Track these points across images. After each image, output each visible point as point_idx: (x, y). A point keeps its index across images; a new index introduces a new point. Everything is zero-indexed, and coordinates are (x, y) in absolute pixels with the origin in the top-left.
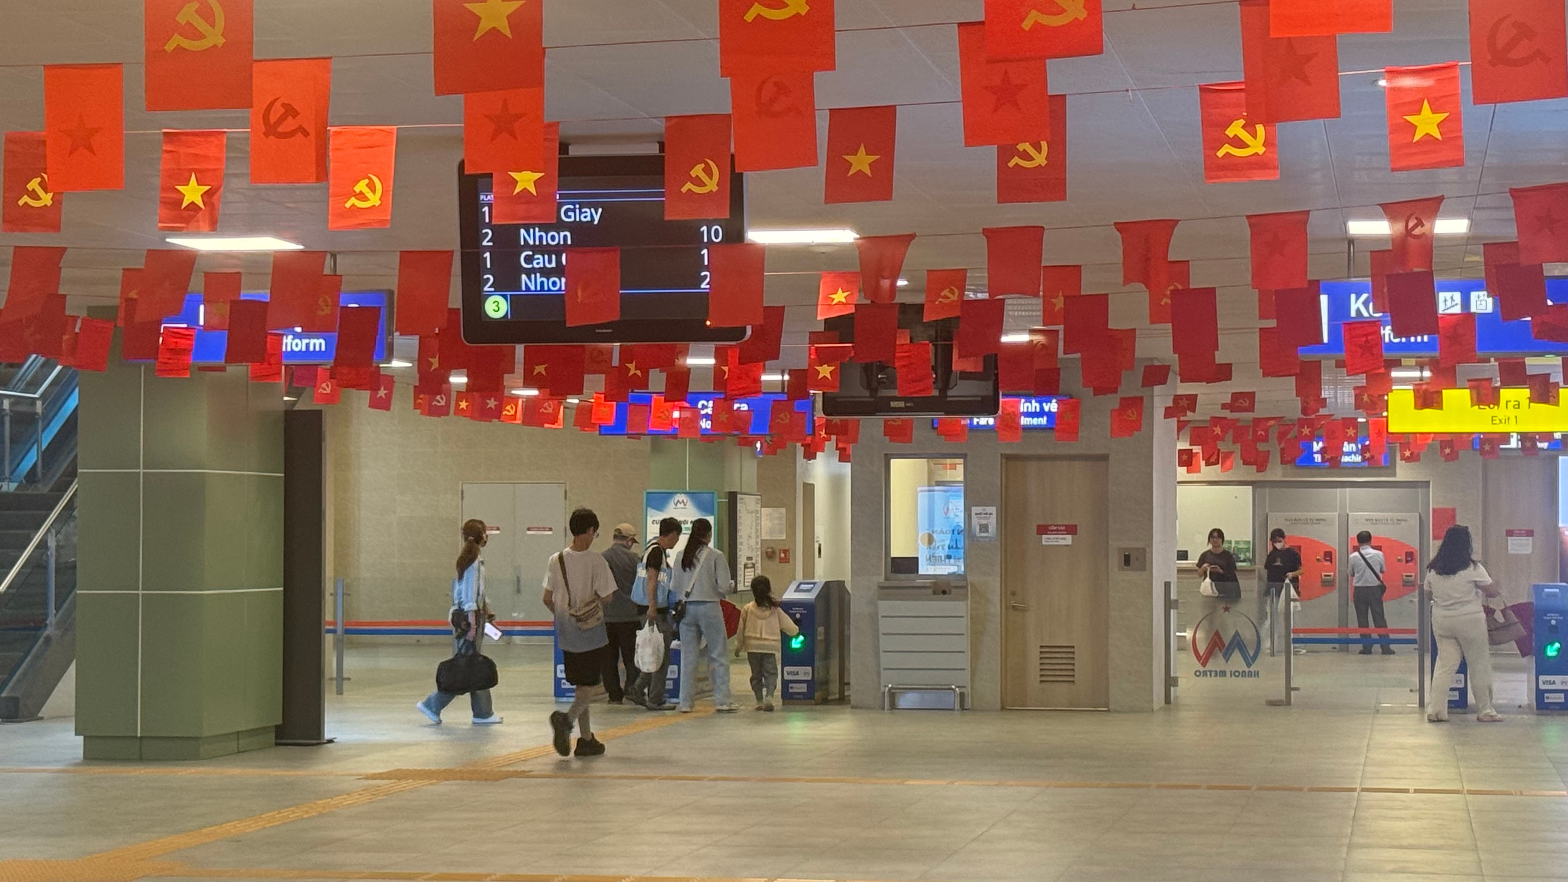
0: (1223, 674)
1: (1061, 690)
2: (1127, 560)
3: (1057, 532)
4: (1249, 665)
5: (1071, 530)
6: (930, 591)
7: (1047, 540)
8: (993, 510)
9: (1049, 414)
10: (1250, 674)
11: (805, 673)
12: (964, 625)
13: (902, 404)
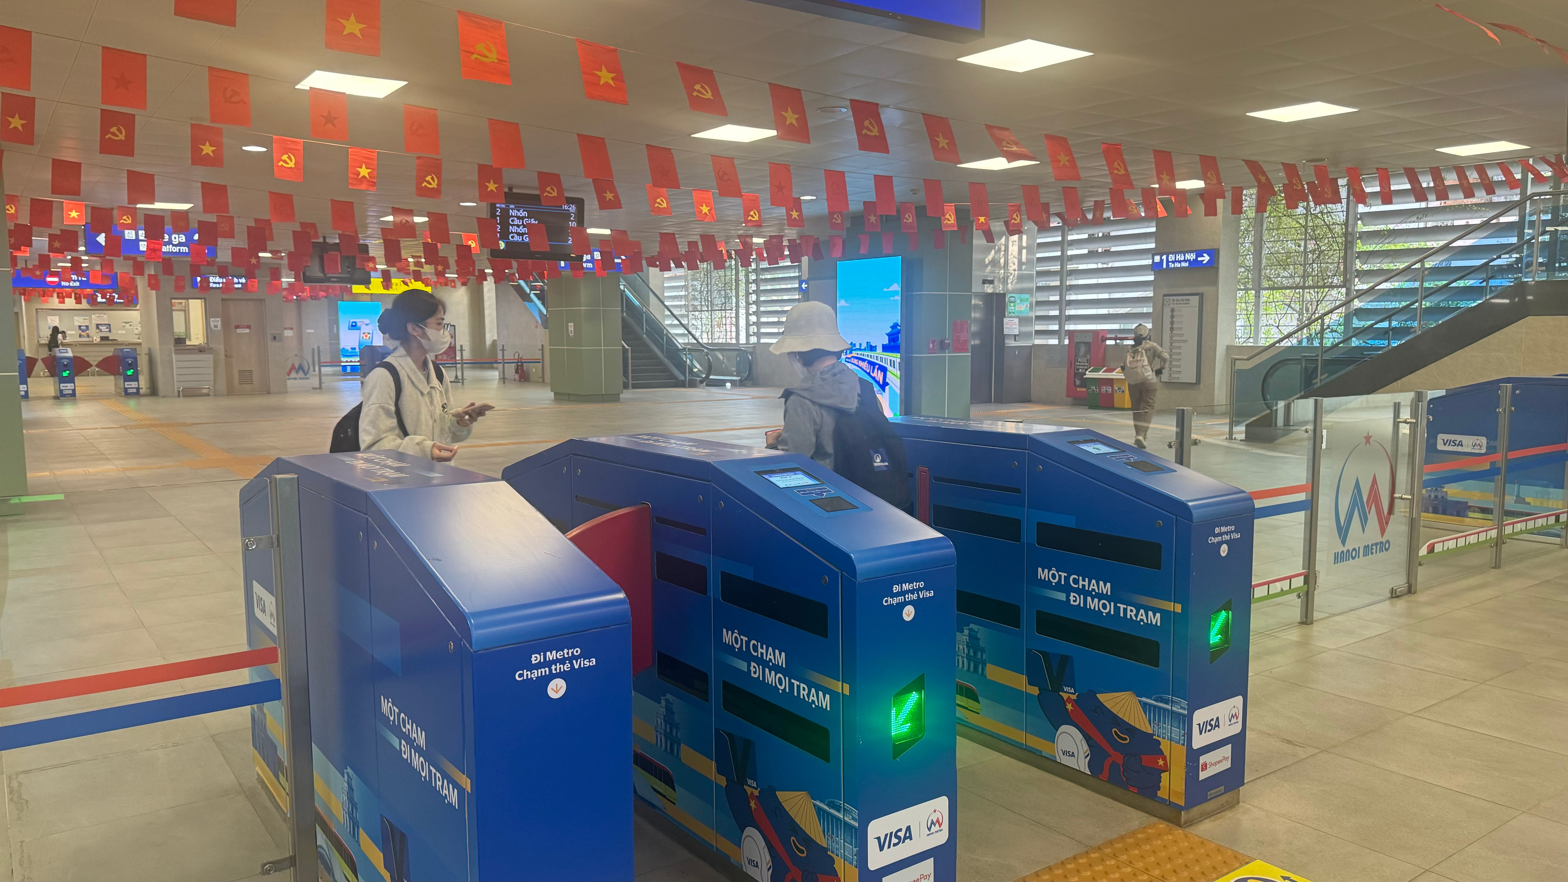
0: (296, 379)
1: (247, 387)
2: (275, 338)
3: (243, 328)
4: (306, 375)
5: (249, 327)
6: (197, 351)
7: (239, 331)
8: (219, 319)
9: (242, 283)
10: (306, 379)
11: (135, 385)
12: (211, 364)
13: (335, 280)
